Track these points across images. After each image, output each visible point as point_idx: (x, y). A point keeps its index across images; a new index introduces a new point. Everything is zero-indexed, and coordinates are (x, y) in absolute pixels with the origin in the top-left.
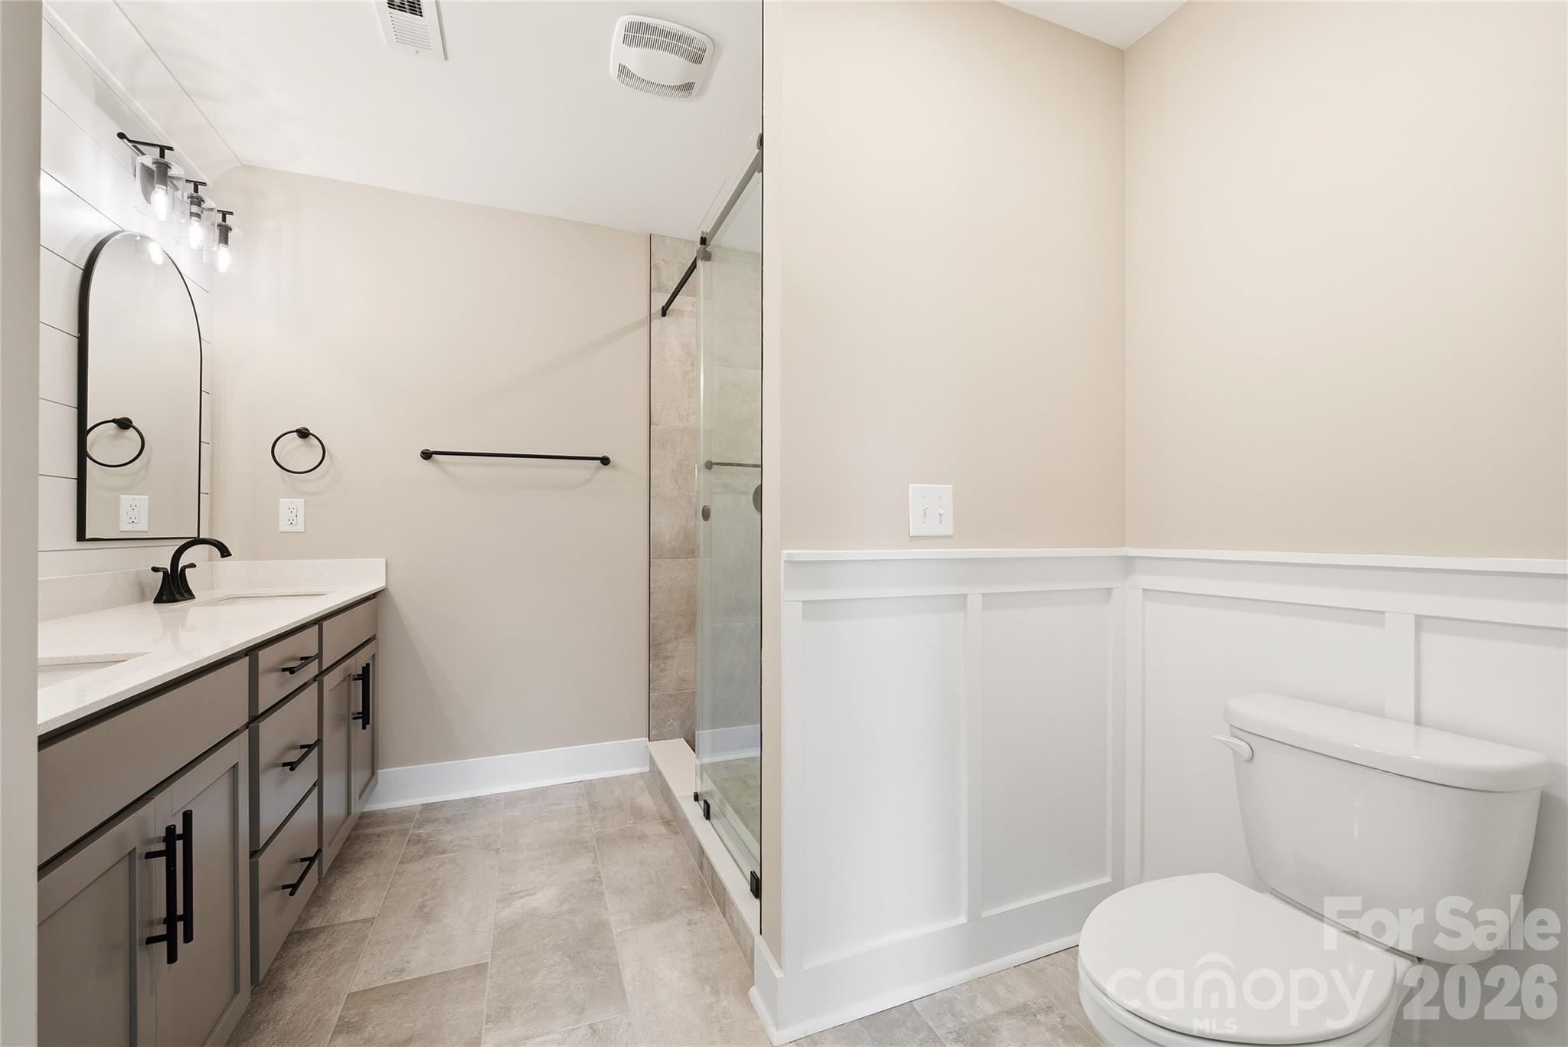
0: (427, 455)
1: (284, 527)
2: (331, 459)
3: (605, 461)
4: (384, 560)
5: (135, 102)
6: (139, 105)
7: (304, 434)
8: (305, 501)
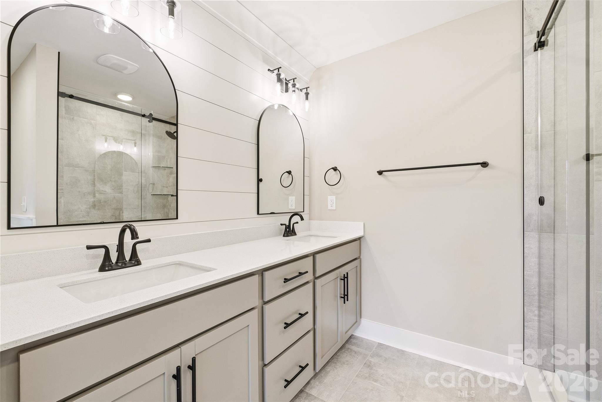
0: (380, 173)
1: (330, 208)
2: (344, 178)
3: (484, 165)
4: (363, 223)
5: (278, 58)
6: (279, 59)
7: (335, 169)
8: (336, 197)
